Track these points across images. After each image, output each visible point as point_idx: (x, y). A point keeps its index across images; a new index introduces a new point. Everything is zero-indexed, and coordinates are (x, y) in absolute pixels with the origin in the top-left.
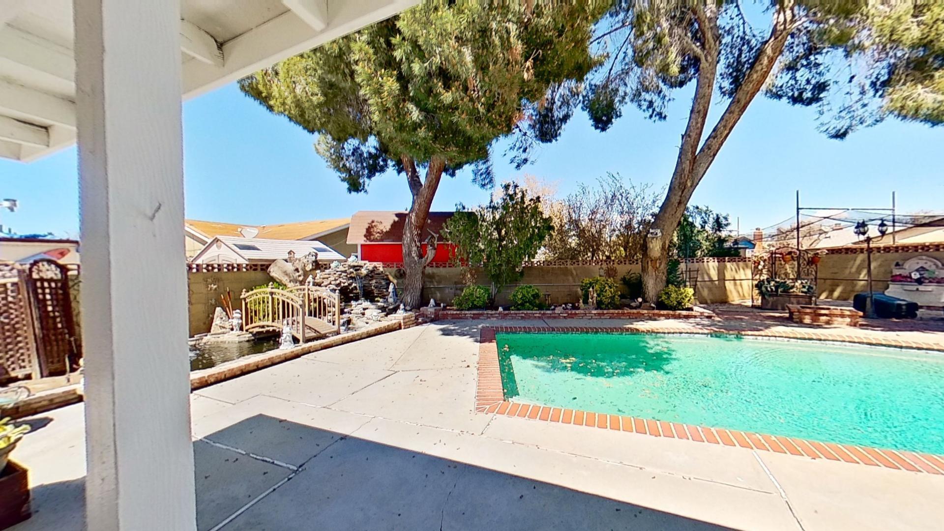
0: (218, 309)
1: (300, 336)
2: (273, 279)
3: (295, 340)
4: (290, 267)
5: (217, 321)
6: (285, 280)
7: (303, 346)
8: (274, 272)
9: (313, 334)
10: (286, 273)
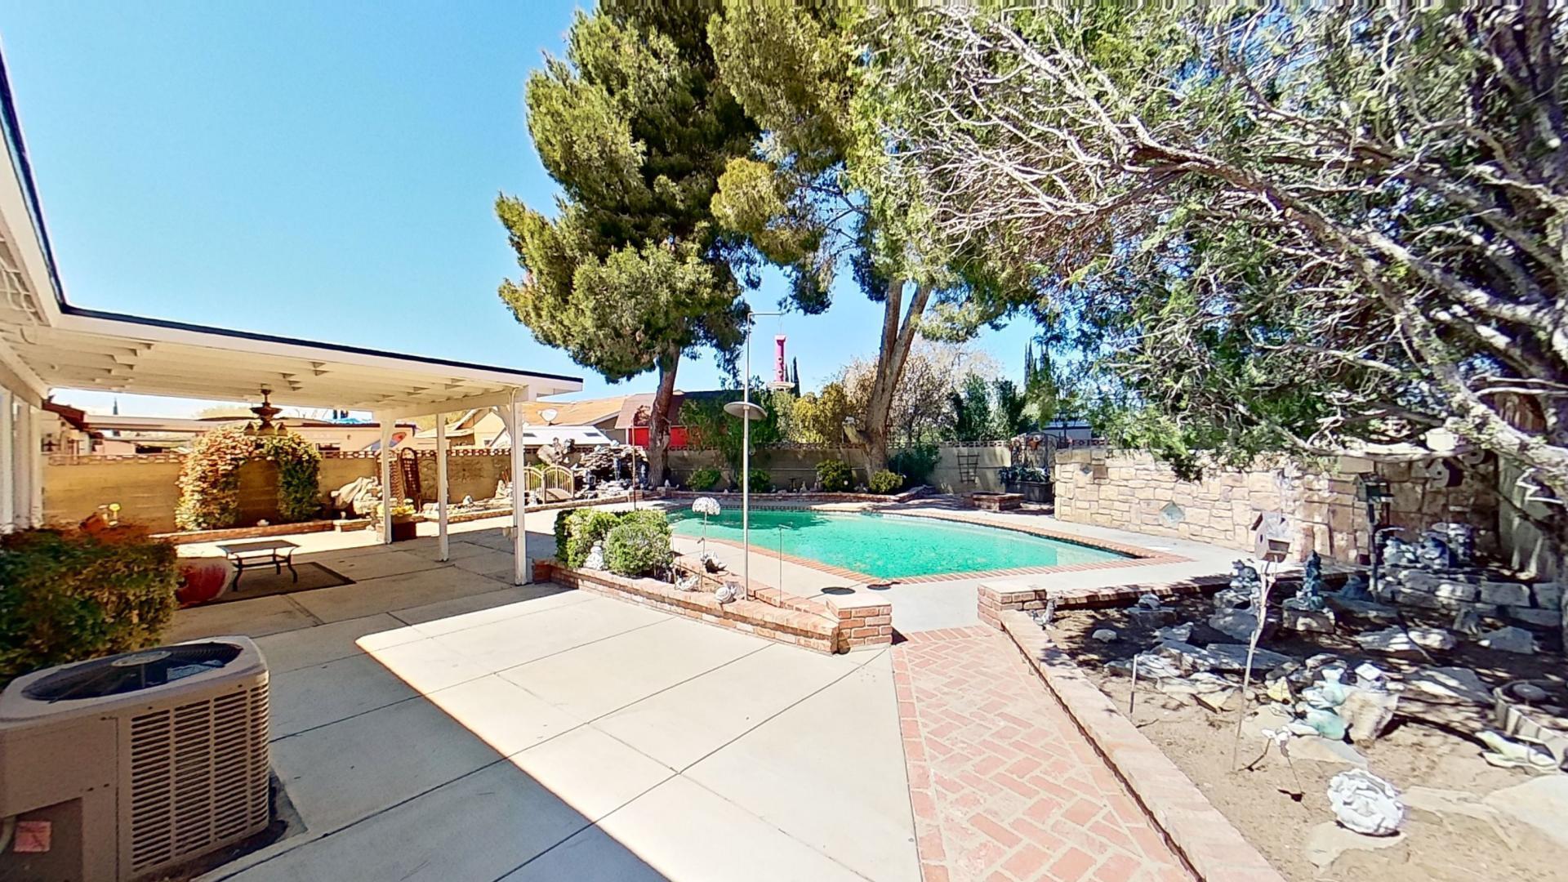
0: (501, 482)
1: (543, 499)
2: (540, 461)
3: (539, 502)
4: (552, 451)
5: (499, 490)
6: (548, 461)
7: (544, 505)
8: (541, 454)
9: (553, 499)
10: (549, 456)
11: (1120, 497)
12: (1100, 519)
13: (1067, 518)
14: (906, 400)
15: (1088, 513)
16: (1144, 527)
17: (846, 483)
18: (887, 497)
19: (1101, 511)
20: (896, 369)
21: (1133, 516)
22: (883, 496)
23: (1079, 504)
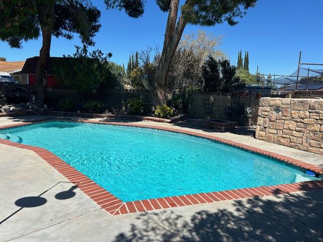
11: (297, 129)
12: (282, 140)
13: (263, 138)
14: (180, 68)
15: (276, 136)
16: (310, 148)
17: (142, 111)
18: (163, 119)
19: (284, 136)
20: (173, 47)
21: (304, 140)
22: (161, 119)
23: (271, 131)
